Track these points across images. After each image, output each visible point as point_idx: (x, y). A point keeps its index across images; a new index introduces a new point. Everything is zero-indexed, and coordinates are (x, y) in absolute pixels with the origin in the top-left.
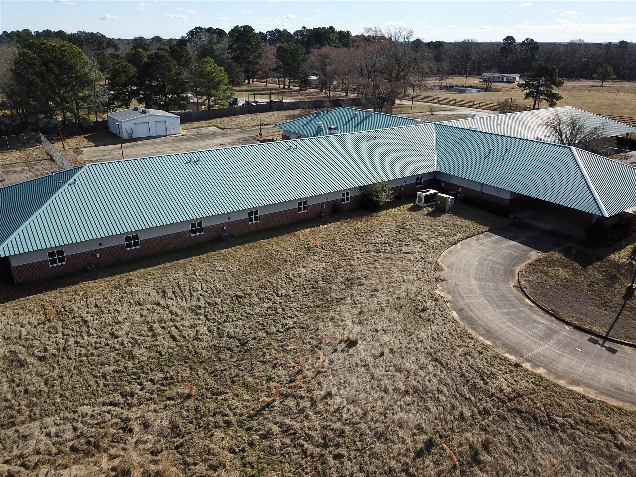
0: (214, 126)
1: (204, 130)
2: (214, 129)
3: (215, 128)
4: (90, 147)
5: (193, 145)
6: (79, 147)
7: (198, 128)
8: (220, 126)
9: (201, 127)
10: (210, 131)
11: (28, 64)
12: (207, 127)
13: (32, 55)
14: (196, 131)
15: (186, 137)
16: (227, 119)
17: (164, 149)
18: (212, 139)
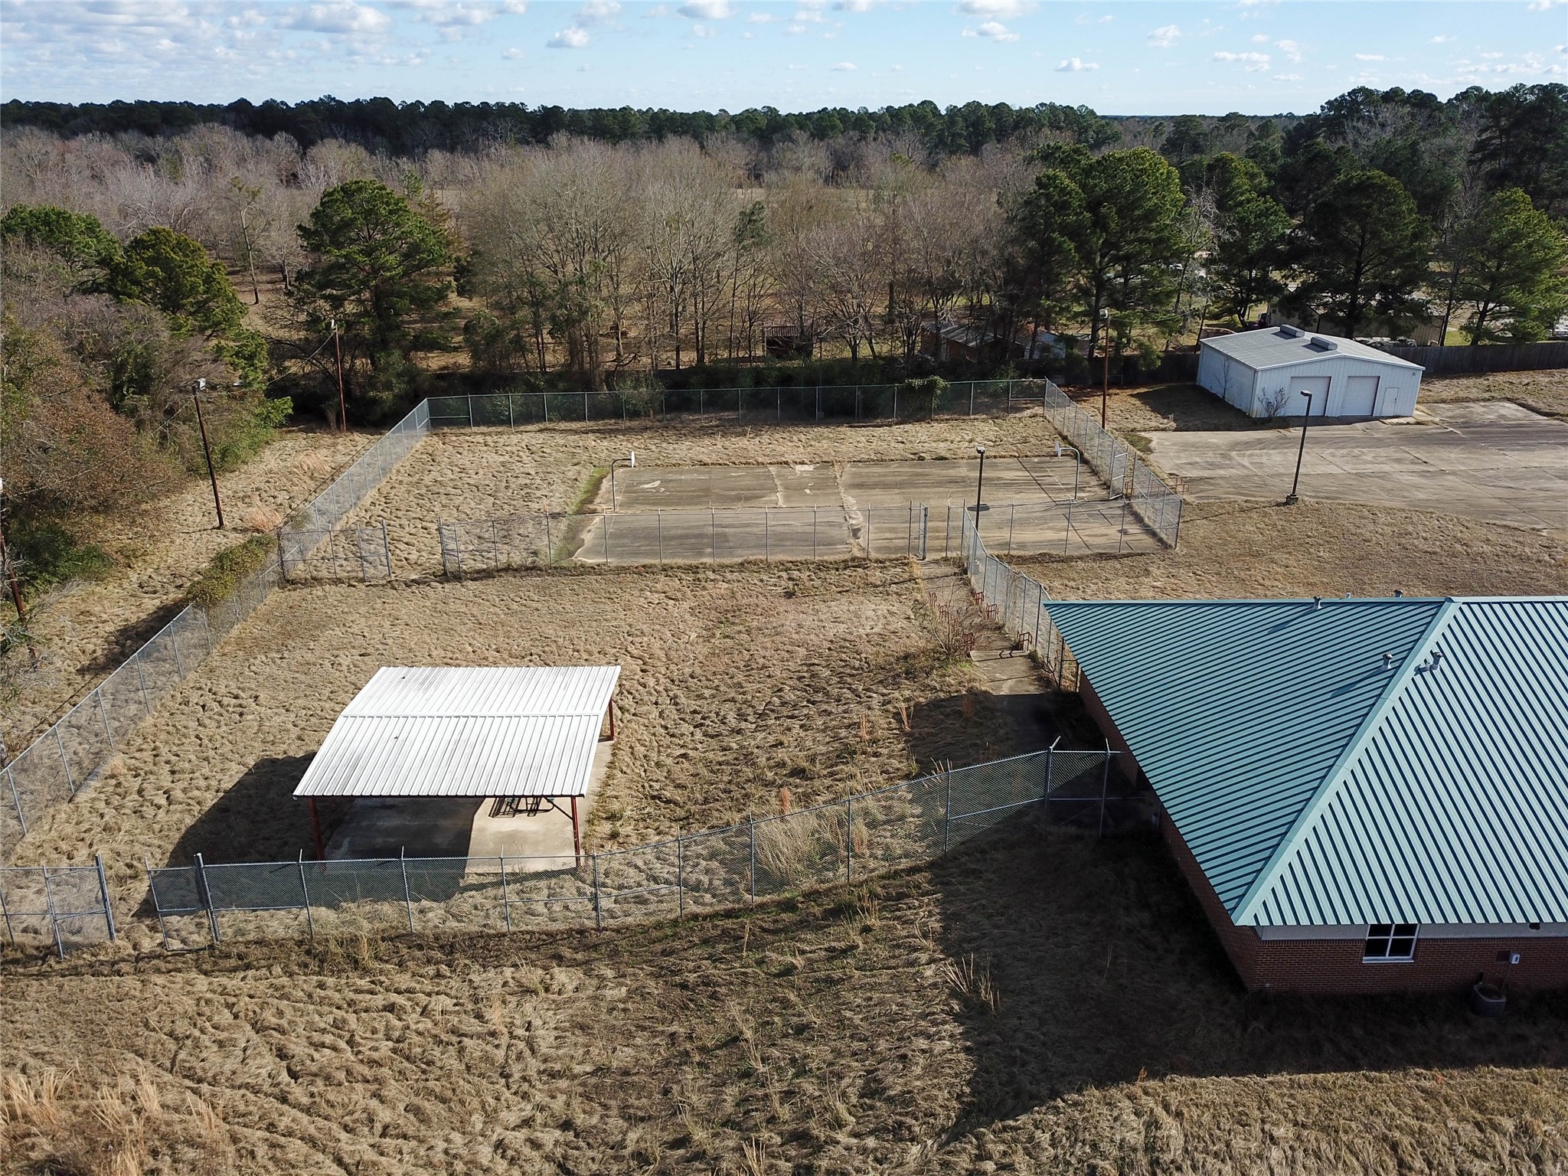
0: (1509, 400)
1: (1480, 412)
2: (1510, 410)
3: (1514, 406)
4: (1163, 430)
5: (1475, 465)
6: (1138, 427)
7: (1457, 400)
8: (1530, 402)
9: (1467, 400)
10: (1502, 416)
11: (1055, 204)
12: (1484, 400)
13: (1067, 182)
14: (1455, 410)
15: (1431, 429)
16: (1542, 378)
17: (1387, 468)
18: (1527, 448)
